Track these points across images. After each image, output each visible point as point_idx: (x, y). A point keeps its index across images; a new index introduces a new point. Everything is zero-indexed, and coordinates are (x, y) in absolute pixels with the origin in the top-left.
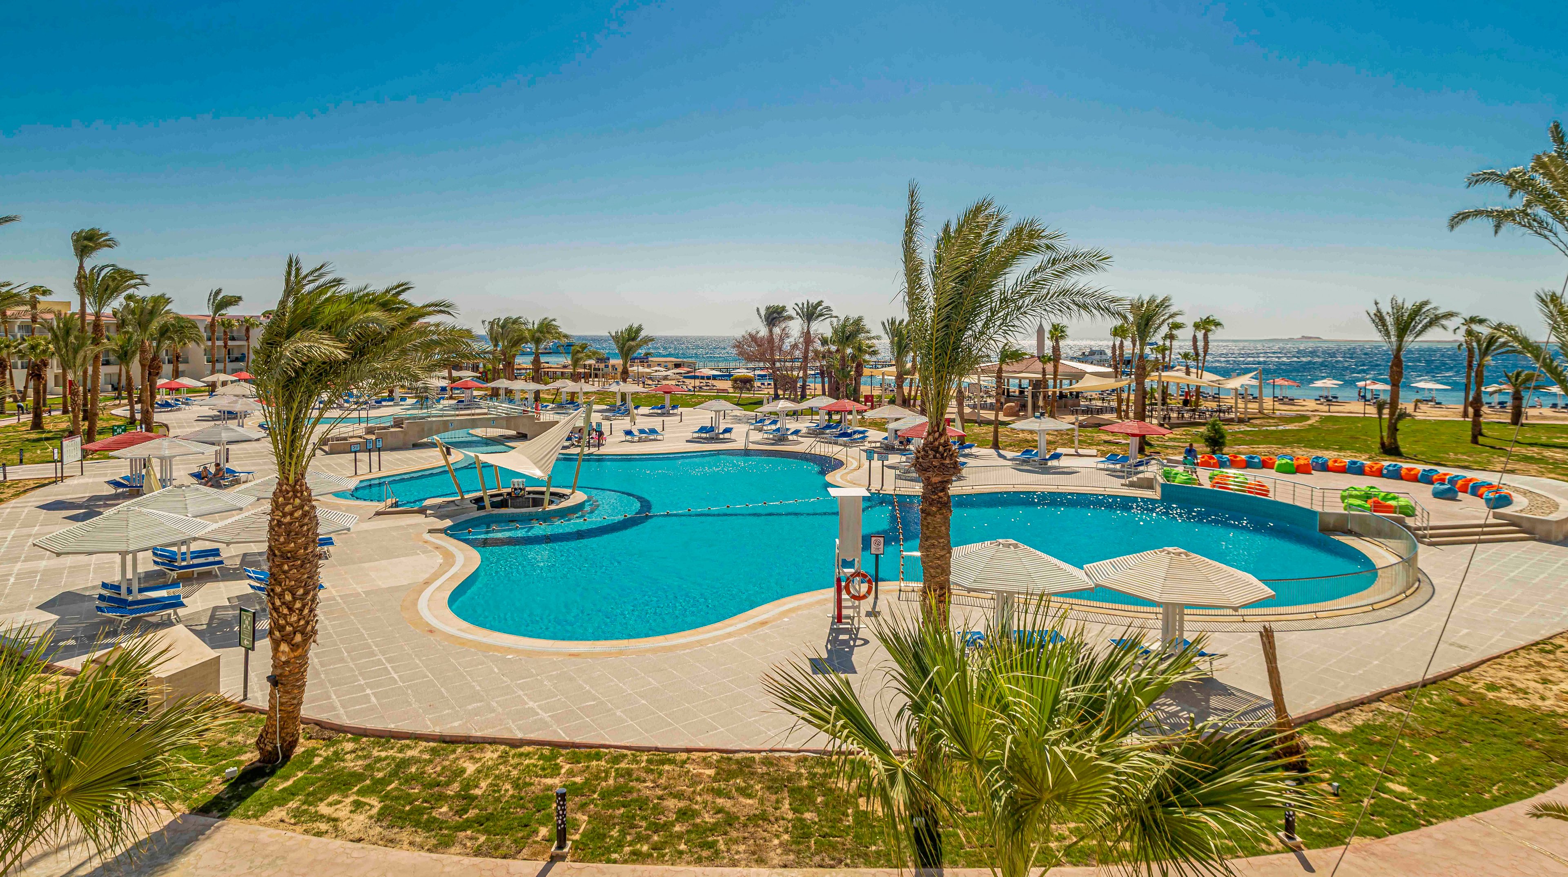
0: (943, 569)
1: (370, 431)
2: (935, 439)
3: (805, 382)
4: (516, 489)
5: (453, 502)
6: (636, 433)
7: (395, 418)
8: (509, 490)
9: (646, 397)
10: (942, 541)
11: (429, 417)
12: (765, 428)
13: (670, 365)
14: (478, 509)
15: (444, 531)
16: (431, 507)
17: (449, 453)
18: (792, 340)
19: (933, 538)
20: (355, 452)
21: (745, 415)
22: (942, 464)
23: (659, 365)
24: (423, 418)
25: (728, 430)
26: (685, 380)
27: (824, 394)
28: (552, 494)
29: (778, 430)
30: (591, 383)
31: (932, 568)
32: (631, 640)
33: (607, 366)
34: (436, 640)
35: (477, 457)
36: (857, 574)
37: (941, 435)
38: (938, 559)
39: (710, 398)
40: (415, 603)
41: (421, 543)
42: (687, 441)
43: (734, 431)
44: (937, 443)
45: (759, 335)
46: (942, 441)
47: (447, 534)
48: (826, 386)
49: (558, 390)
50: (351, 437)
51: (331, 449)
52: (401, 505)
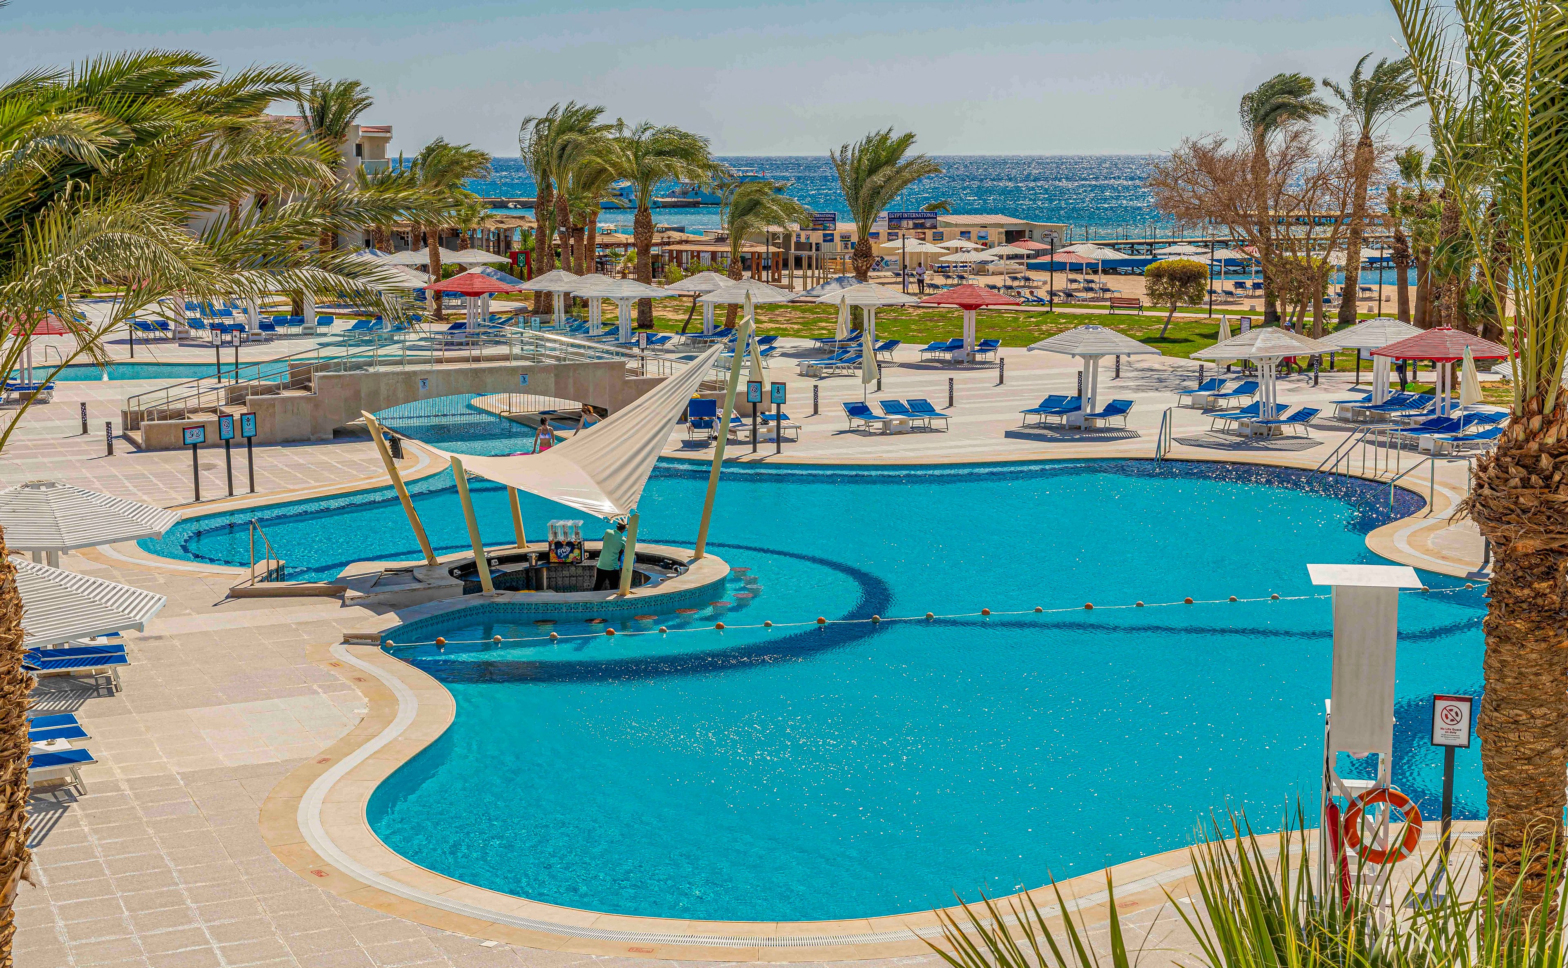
0: (1541, 788)
1: (236, 397)
2: (1531, 435)
3: (1351, 281)
4: (559, 545)
5: (409, 570)
6: (878, 411)
7: (292, 366)
8: (544, 547)
9: (921, 318)
10: (1539, 712)
11: (370, 364)
12: (1222, 403)
13: (994, 235)
14: (466, 592)
15: (381, 640)
16: (358, 583)
17: (397, 452)
18: (1311, 167)
19: (1516, 705)
20: (195, 447)
21: (1175, 369)
22: (1549, 504)
23: (965, 234)
24: (358, 366)
25: (1117, 408)
26: (1031, 274)
27: (1403, 315)
28: (641, 558)
29: (1254, 409)
30: (785, 281)
31: (1510, 783)
32: (782, 925)
33: (828, 238)
34: (329, 895)
35: (457, 463)
36: (1379, 794)
37: (1547, 423)
38: (1529, 760)
39: (1086, 321)
40: (292, 805)
41: (324, 667)
42: (1009, 435)
43: (1134, 409)
44: (1534, 446)
45: (1222, 151)
46: (1550, 440)
47: (386, 649)
48: (1412, 291)
49: (695, 297)
50: (195, 411)
51: (147, 439)
52: (291, 576)
